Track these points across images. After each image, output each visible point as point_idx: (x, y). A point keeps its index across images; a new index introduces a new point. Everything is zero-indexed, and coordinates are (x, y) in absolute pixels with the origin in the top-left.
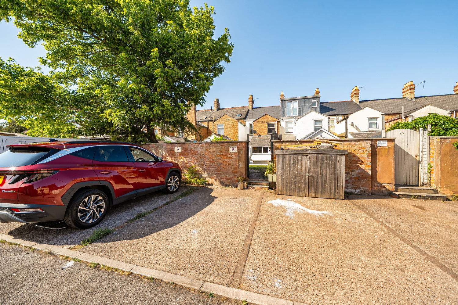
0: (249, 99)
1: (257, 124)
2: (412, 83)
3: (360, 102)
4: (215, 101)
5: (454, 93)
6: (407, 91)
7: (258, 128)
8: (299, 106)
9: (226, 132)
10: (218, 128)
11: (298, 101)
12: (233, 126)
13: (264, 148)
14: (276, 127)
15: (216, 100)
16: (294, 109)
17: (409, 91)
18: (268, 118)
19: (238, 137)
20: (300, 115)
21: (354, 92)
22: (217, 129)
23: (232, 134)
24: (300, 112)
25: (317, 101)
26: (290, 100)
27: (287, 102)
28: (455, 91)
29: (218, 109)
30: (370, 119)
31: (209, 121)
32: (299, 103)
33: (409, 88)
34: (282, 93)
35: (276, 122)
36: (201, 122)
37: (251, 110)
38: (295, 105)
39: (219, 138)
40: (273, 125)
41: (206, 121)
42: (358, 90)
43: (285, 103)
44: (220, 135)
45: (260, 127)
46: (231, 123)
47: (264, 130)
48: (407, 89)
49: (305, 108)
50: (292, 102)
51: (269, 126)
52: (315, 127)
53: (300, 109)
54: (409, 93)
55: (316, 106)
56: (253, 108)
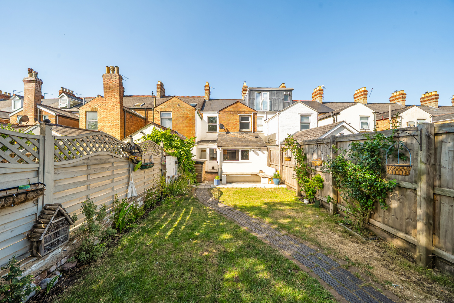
0: (205, 86)
1: (225, 115)
2: (365, 89)
3: (323, 103)
4: (158, 85)
5: (389, 102)
6: (360, 96)
7: (226, 120)
8: (270, 99)
9: (176, 125)
10: (162, 119)
11: (268, 93)
12: (187, 116)
13: (242, 152)
14: (251, 120)
15: (159, 83)
16: (264, 103)
17: (363, 96)
18: (240, 108)
19: (195, 133)
20: (271, 110)
21: (318, 92)
22: (160, 119)
23: (186, 129)
24: (271, 106)
25: (290, 95)
26: (259, 91)
27: (256, 93)
28: (390, 101)
29: (163, 96)
30: (362, 117)
31: (147, 109)
32: (270, 95)
33: (363, 93)
34: (245, 85)
35: (253, 114)
36: (135, 109)
37: (207, 100)
38: (266, 97)
39: (164, 132)
40: (247, 119)
41: (143, 109)
42: (322, 90)
43: (254, 93)
44: (164, 128)
45: (229, 120)
46: (183, 111)
47: (234, 124)
48: (360, 94)
49: (277, 102)
50: (262, 93)
51: (242, 118)
52: (301, 123)
53: (271, 102)
54: (363, 99)
55: (289, 101)
56: (210, 100)
